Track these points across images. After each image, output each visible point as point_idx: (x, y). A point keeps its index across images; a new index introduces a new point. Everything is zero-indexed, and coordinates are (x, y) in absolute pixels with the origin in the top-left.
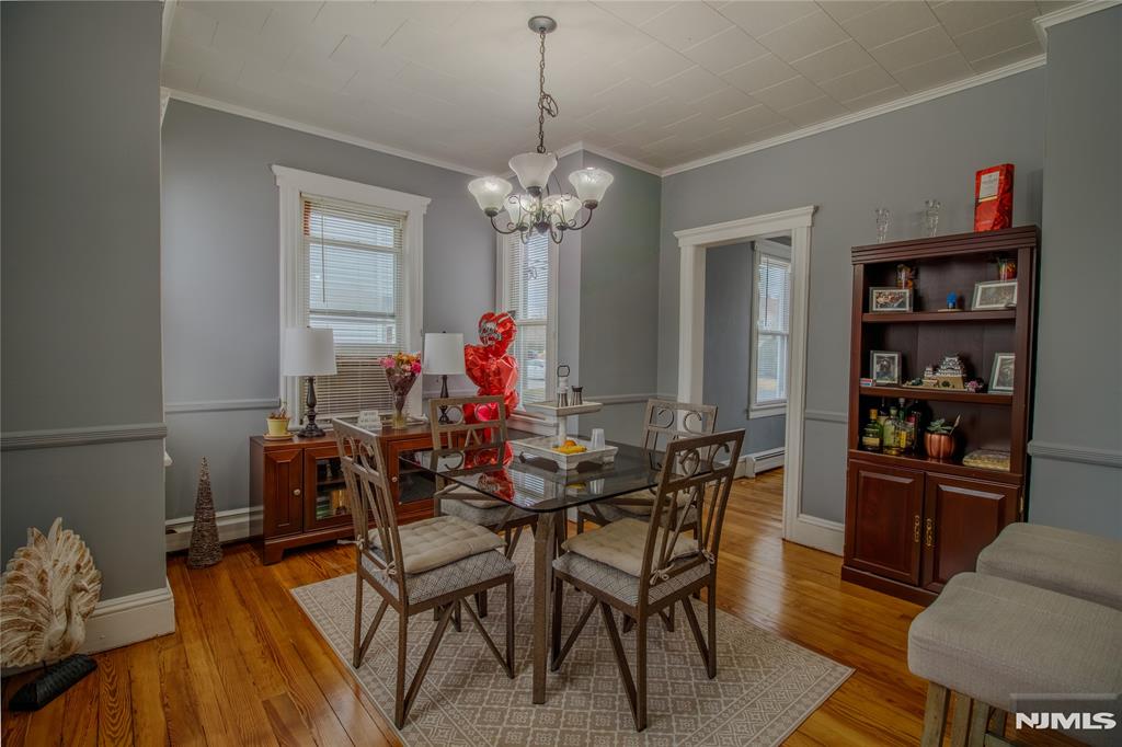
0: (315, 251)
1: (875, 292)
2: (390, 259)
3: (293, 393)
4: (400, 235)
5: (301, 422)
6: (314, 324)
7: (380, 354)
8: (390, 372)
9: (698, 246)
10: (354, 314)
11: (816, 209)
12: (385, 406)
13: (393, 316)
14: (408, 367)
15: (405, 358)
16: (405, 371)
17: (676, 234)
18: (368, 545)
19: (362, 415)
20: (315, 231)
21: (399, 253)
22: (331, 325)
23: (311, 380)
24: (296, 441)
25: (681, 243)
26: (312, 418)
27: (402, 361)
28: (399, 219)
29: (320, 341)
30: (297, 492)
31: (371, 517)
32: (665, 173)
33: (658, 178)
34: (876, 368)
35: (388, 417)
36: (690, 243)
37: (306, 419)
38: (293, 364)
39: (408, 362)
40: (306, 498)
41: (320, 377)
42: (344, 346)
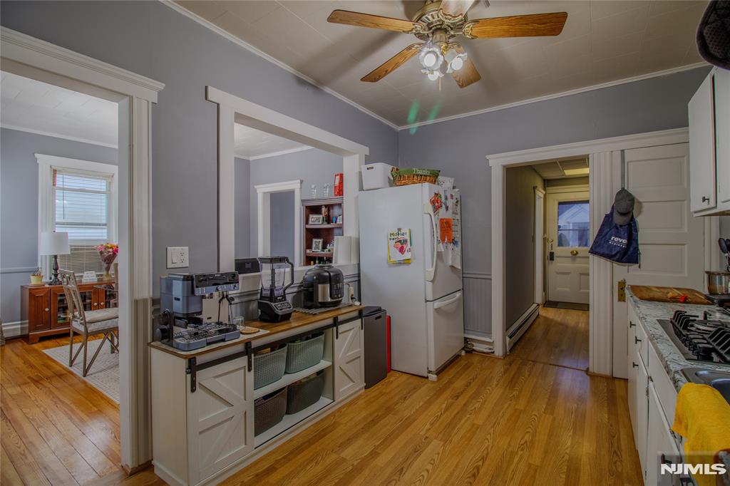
0: (59, 193)
1: (311, 216)
2: (104, 197)
3: (46, 263)
4: (109, 185)
5: (51, 278)
6: (58, 230)
7: (96, 244)
8: (101, 253)
9: (265, 193)
10: (82, 224)
11: (302, 182)
12: (100, 270)
13: (105, 225)
14: (111, 250)
15: (109, 246)
16: (109, 252)
17: (256, 187)
18: (74, 317)
19: (85, 274)
20: (59, 183)
21: (108, 193)
22: (68, 230)
23: (56, 257)
24: (47, 286)
25: (258, 191)
26: (56, 275)
27: (108, 247)
28: (109, 177)
29: (61, 238)
30: (47, 309)
31: (75, 307)
32: (251, 159)
33: (249, 161)
34: (314, 245)
35: (102, 275)
36: (262, 191)
37: (53, 277)
38: (45, 249)
39: (111, 248)
40: (52, 312)
41: (61, 256)
42: (75, 240)
